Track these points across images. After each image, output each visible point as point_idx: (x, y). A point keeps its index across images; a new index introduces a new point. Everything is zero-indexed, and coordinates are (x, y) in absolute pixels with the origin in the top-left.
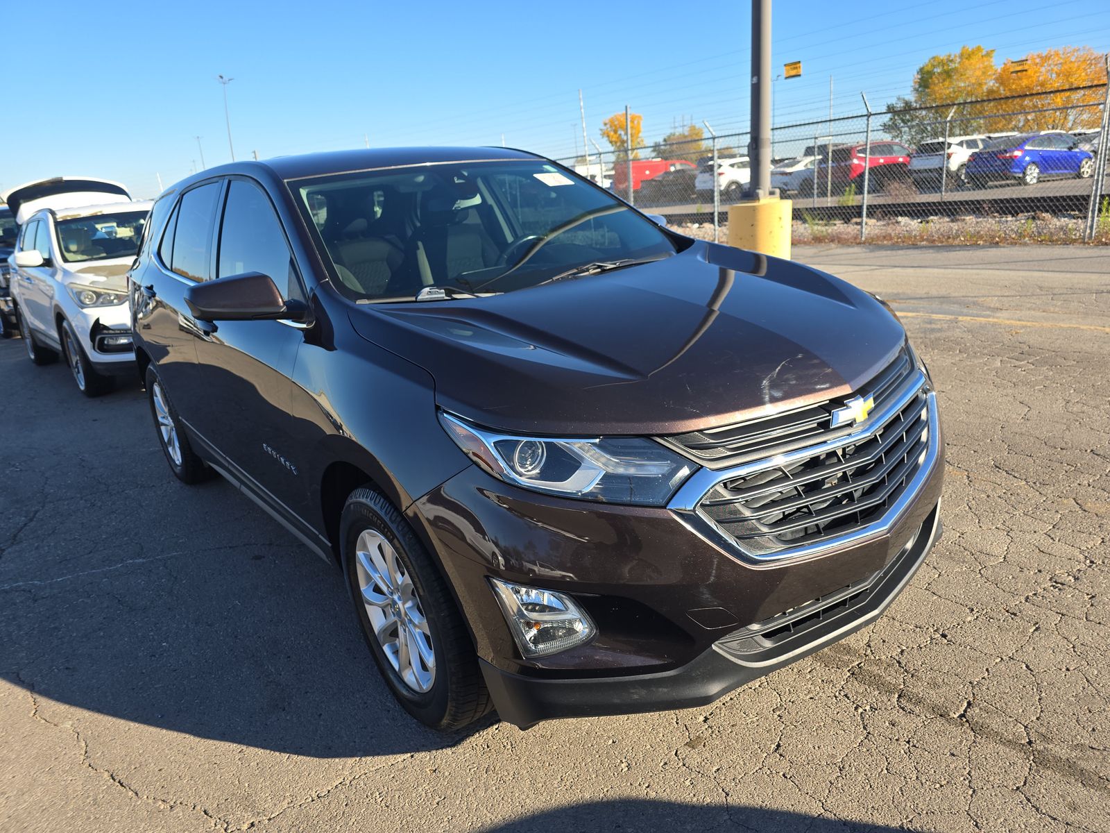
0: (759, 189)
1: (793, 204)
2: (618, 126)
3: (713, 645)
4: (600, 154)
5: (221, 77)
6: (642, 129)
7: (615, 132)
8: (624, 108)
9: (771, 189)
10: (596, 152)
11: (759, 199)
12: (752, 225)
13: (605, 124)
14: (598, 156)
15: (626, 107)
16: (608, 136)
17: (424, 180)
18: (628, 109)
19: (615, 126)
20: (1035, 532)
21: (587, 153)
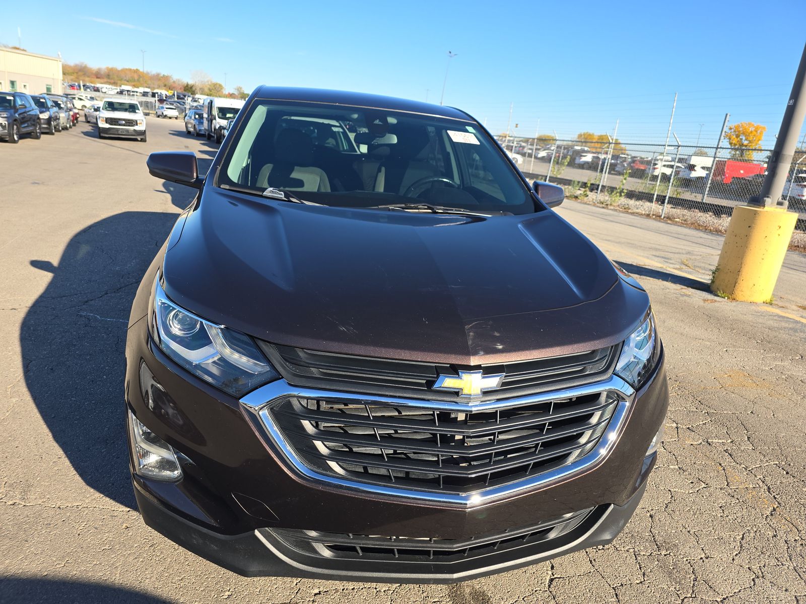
0: (768, 197)
1: (799, 216)
2: (742, 132)
3: (256, 531)
4: (679, 146)
5: (450, 52)
6: (763, 138)
7: (737, 136)
8: (725, 115)
9: (780, 200)
10: (677, 144)
11: (764, 206)
12: (749, 227)
13: (731, 129)
14: (677, 147)
15: (727, 114)
16: (730, 139)
17: (357, 118)
18: (728, 116)
19: (739, 132)
20: (786, 590)
21: (667, 144)
